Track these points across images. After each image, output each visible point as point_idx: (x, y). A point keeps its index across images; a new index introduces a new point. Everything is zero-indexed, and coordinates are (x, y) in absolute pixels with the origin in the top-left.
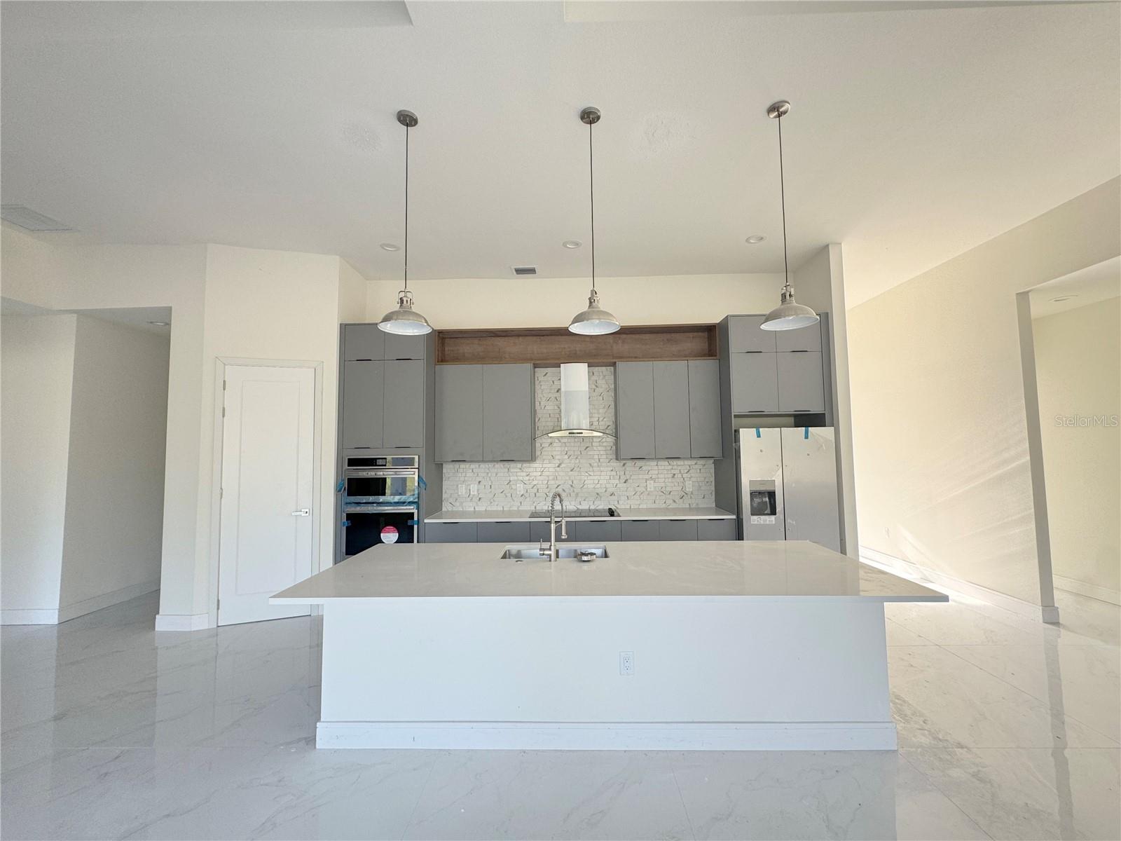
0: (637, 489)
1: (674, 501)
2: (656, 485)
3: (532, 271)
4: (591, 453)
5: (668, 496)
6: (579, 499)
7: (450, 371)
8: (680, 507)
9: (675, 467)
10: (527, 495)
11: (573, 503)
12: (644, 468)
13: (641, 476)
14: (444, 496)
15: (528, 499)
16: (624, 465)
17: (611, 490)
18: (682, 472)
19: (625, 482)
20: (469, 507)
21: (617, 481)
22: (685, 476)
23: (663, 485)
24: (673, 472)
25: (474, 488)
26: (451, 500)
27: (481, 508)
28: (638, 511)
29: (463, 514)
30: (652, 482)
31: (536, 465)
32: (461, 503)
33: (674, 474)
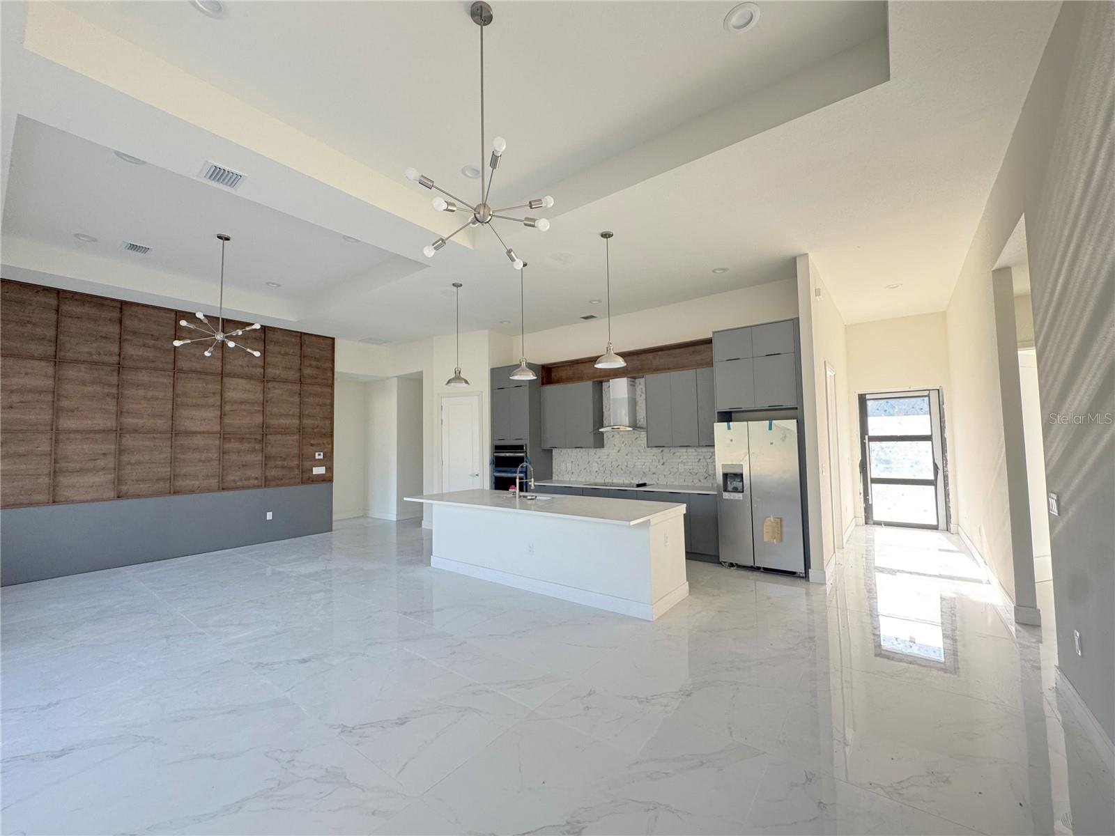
0: (672, 470)
1: (700, 481)
2: (686, 467)
3: (592, 317)
4: (640, 442)
5: (695, 477)
6: (631, 476)
7: (550, 389)
8: (705, 485)
9: (701, 454)
10: (599, 471)
11: (628, 478)
12: (676, 454)
13: (675, 461)
14: (554, 470)
15: (600, 474)
16: (662, 451)
17: (653, 470)
18: (706, 457)
19: (663, 464)
20: (566, 478)
21: (656, 464)
22: (708, 460)
23: (691, 467)
24: (699, 457)
25: (569, 465)
26: (557, 473)
27: (573, 479)
28: (673, 487)
29: (564, 482)
30: (682, 465)
31: (605, 450)
32: (563, 476)
33: (700, 460)
